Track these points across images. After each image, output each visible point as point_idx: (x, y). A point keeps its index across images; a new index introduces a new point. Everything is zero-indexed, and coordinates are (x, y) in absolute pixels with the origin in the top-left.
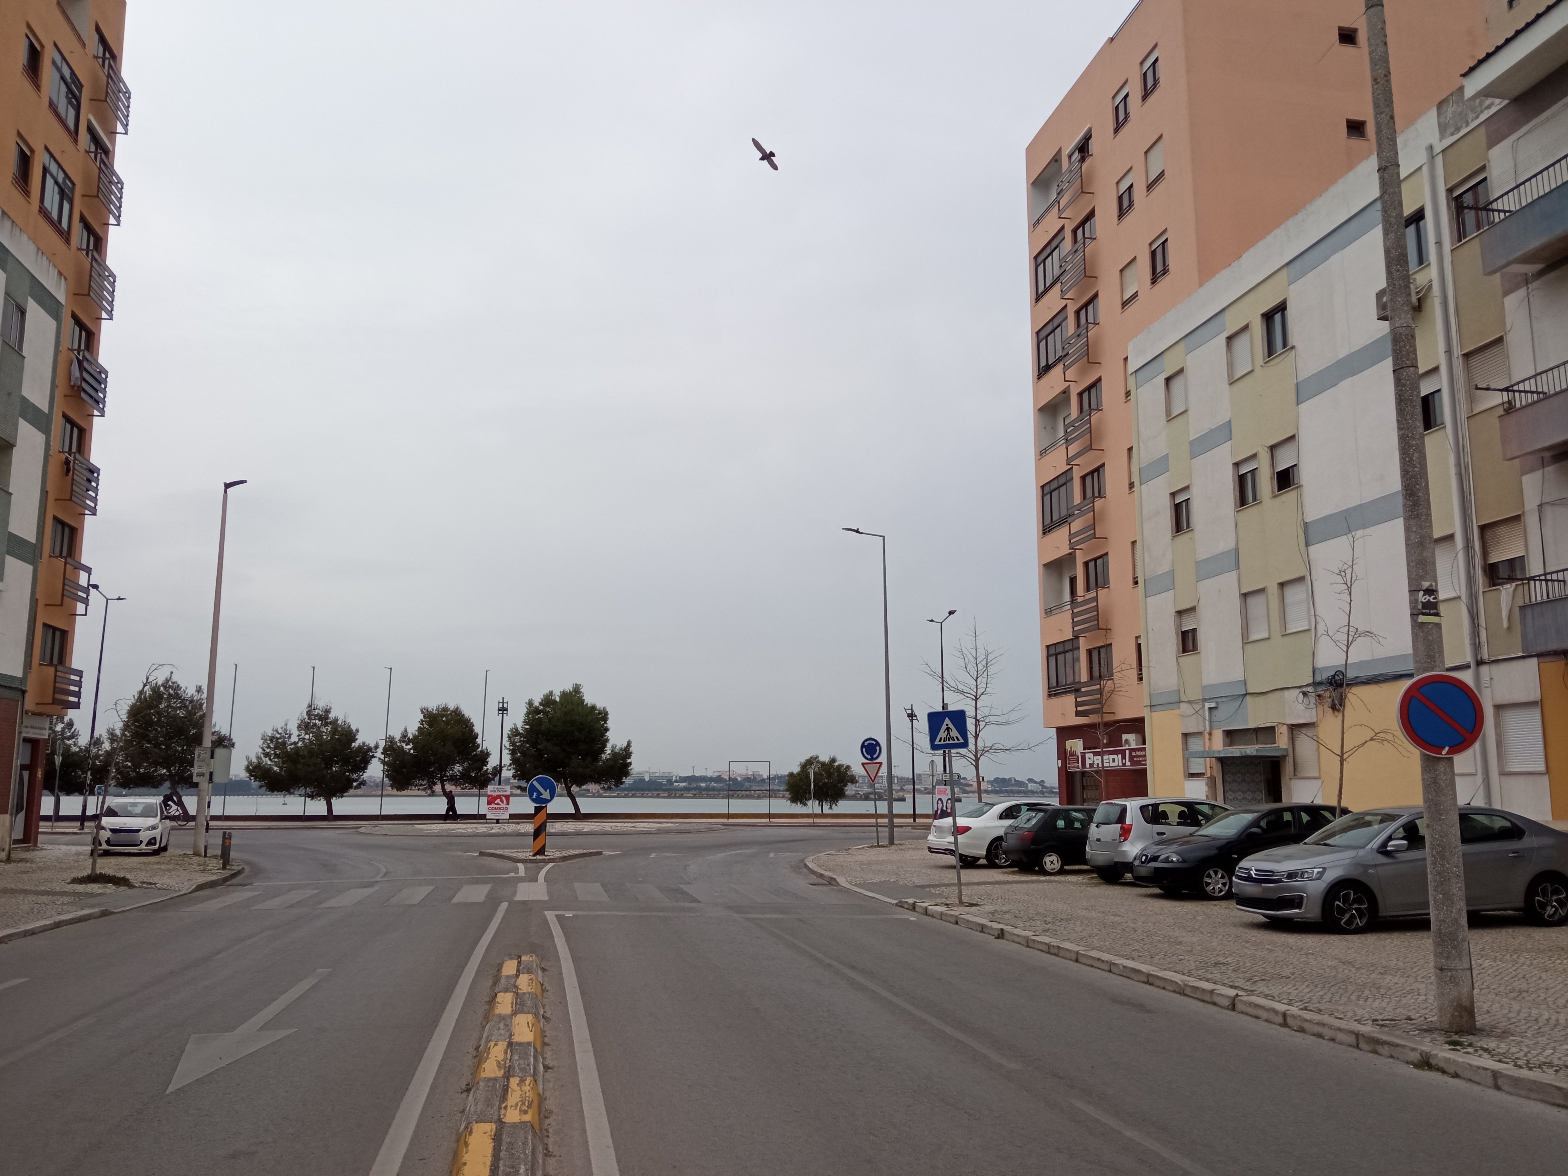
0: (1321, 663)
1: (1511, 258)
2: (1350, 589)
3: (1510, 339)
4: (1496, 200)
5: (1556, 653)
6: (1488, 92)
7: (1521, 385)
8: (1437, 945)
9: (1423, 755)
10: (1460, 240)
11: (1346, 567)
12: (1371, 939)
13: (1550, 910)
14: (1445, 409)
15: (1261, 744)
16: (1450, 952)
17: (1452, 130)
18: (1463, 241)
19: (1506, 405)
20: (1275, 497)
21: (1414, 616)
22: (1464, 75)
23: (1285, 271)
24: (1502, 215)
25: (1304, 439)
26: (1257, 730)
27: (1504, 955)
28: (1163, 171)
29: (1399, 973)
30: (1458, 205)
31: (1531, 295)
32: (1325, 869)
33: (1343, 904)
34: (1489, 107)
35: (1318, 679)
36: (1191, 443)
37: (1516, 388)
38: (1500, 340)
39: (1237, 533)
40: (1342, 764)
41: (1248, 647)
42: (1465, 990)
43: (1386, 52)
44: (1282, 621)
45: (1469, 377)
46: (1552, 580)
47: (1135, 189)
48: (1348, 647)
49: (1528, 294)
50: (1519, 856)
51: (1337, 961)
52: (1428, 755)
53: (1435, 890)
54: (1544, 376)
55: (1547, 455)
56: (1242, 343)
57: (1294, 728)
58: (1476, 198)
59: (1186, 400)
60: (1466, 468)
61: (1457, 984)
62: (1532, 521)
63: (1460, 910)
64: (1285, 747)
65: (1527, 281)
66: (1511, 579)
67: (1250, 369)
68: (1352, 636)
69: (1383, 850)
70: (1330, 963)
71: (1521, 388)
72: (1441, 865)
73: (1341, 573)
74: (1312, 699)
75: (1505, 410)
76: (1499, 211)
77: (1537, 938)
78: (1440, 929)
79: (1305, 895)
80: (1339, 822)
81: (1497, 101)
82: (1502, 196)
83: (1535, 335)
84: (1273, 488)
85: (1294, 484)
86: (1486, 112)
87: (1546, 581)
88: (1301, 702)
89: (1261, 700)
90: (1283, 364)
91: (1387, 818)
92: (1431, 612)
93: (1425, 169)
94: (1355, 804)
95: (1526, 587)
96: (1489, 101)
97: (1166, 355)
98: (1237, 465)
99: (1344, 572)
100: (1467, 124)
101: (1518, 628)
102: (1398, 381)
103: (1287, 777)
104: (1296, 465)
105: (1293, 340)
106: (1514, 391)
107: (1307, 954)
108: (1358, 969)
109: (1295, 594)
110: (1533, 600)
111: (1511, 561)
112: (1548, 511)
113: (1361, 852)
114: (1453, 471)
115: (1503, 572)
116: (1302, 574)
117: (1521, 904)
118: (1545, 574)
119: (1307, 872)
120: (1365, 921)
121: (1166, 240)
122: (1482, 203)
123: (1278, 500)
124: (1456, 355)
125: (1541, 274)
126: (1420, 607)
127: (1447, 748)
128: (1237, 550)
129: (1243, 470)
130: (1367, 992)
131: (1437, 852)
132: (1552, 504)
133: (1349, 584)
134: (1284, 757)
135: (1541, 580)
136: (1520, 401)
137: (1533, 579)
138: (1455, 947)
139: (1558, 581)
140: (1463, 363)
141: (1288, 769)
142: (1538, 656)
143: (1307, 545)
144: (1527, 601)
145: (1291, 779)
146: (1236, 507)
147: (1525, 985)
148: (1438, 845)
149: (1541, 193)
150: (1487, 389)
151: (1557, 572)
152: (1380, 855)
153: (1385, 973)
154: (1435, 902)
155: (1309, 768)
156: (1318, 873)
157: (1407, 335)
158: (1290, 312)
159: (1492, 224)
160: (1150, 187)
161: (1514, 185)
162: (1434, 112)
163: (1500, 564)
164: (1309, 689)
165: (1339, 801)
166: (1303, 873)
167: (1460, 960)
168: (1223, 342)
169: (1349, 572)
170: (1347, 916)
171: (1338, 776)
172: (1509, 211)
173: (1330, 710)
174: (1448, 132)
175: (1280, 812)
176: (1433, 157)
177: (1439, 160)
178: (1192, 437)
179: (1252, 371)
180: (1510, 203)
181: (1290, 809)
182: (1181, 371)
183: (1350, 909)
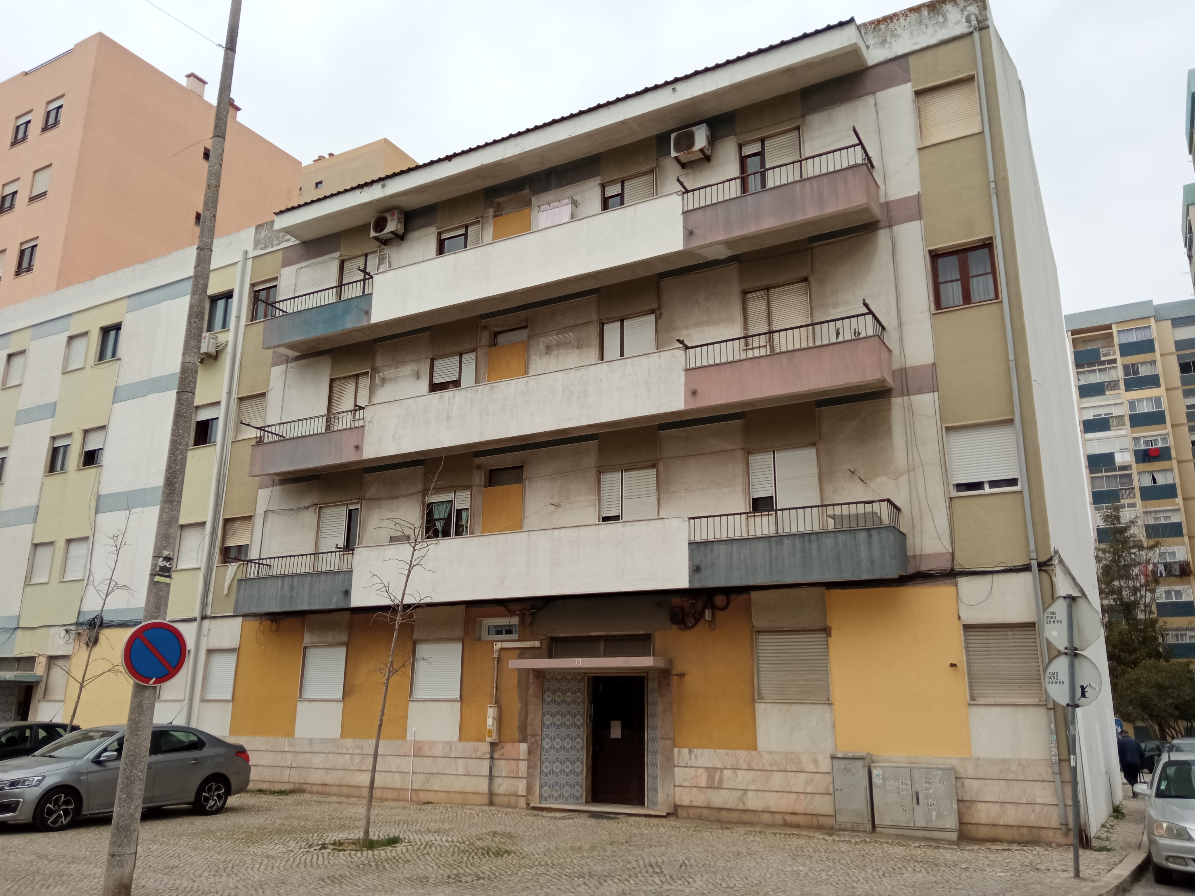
0: (86, 608)
1: (282, 342)
2: (118, 551)
3: (270, 395)
4: (279, 302)
5: (254, 615)
6: (289, 231)
7: (270, 428)
8: (114, 835)
9: (136, 684)
10: (252, 321)
11: (119, 533)
12: (70, 835)
13: (211, 803)
14: (219, 432)
15: (21, 671)
16: (123, 841)
17: (263, 246)
18: (254, 322)
19: (258, 439)
20: (79, 470)
21: (152, 575)
22: (276, 214)
23: (125, 302)
24: (281, 313)
25: (112, 430)
26: (19, 660)
27: (170, 840)
28: (46, 192)
29: (84, 861)
30: (256, 297)
31: (288, 371)
32: (44, 777)
33: (54, 806)
34: (287, 240)
35: (81, 620)
36: (19, 412)
37: (266, 429)
38: (263, 395)
39: (41, 492)
40: (81, 690)
41: (29, 589)
42: (127, 871)
43: (220, 171)
44: (63, 571)
45: (239, 414)
46: (262, 564)
47: (18, 197)
48: (107, 596)
49: (287, 370)
50: (198, 762)
51: (34, 856)
52: (139, 684)
53: (121, 791)
54: (285, 425)
55: (277, 478)
56: (79, 345)
57: (52, 659)
58: (268, 296)
59: (23, 376)
60: (224, 476)
61: (122, 867)
62: (258, 521)
63: (137, 807)
64: (41, 674)
65: (288, 360)
66: (237, 560)
67: (82, 366)
68: (112, 587)
69: (97, 761)
70: (27, 858)
71: (270, 430)
72: (131, 771)
73: (115, 537)
74: (73, 634)
75: (256, 442)
76: (280, 310)
77: (198, 824)
78: (118, 823)
79: (21, 800)
80: (67, 736)
81: (293, 239)
82: (283, 301)
83: (285, 398)
84: (79, 462)
85: (96, 463)
86: (285, 243)
87: (259, 564)
88: (62, 637)
89: (29, 633)
90: (108, 369)
91: (108, 733)
92: (166, 574)
93: (239, 264)
94: (84, 722)
95: (245, 566)
96: (288, 237)
97: (13, 335)
98: (54, 438)
99: (117, 537)
100: (272, 247)
101: (233, 595)
102: (179, 400)
103: (37, 699)
104: (101, 449)
105: (120, 353)
106: (265, 431)
107: (9, 852)
108: (50, 861)
109: (77, 550)
110: (248, 576)
111: (240, 547)
112: (270, 517)
113: (79, 763)
114: (214, 477)
115: (233, 554)
116: (86, 535)
117: (192, 799)
118: (259, 559)
119: (28, 780)
120: (68, 819)
121: (36, 246)
122: (271, 300)
123: (81, 472)
124: (233, 397)
125: (297, 359)
126: (158, 569)
127: (154, 679)
128: (38, 507)
129: (58, 444)
130: (51, 880)
131: (130, 761)
132: (273, 512)
133: (118, 547)
134: (37, 683)
135: (256, 563)
136: (268, 438)
137: (250, 561)
138: (127, 837)
139: (266, 565)
140: (237, 404)
141: (39, 692)
142: (244, 616)
143: (96, 512)
144: (244, 576)
145: (39, 701)
146: (45, 472)
147: (177, 862)
148: (131, 755)
149: (307, 308)
150: (248, 425)
151: (267, 559)
152: (93, 764)
153: (73, 862)
154: (119, 800)
155: (57, 692)
156: (38, 780)
157: (192, 369)
158: (123, 332)
159: (273, 316)
160: (32, 199)
161: (292, 296)
162: (253, 230)
163: (232, 548)
164: (72, 628)
165: (72, 721)
166: (24, 781)
167: (129, 846)
168: (65, 340)
169: (120, 538)
170: (54, 816)
171: (76, 699)
172: (286, 312)
173: (85, 646)
174: (259, 246)
175: (23, 729)
176: (246, 259)
177: (250, 262)
178: (20, 408)
179: (83, 368)
180: (288, 307)
181: (30, 727)
182: (23, 352)
183: (58, 811)
